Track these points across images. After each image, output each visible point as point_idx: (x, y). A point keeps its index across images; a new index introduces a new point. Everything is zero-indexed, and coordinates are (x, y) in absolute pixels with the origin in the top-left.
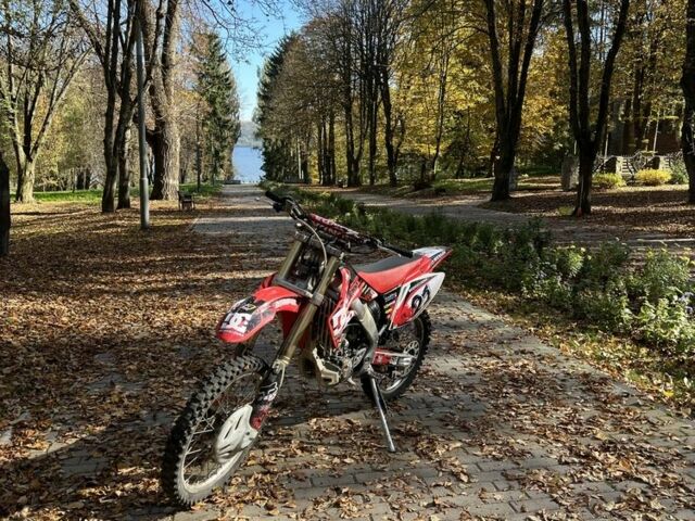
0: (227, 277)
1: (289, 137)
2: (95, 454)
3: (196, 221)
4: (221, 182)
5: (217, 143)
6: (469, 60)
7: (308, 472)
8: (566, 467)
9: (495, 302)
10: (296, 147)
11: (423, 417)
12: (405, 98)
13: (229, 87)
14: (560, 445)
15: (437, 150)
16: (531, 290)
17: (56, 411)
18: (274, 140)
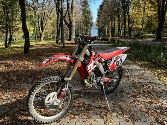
1: (104, 25)
5: (87, 27)
6: (152, 2)
10: (106, 28)
12: (134, 13)
13: (90, 13)
15: (143, 27)
18: (100, 26)
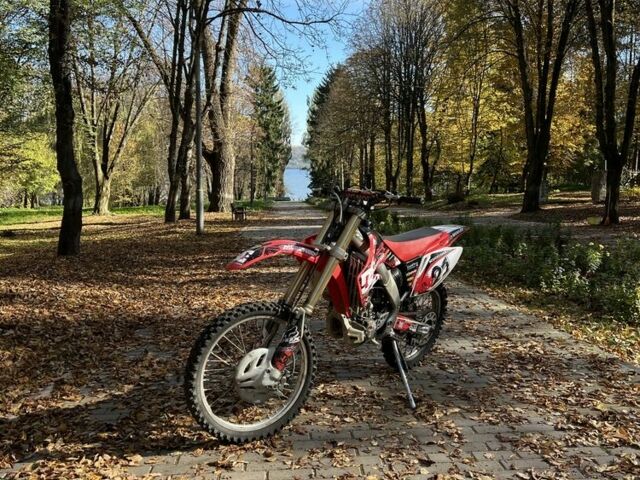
0: (264, 272)
1: (334, 158)
2: (121, 406)
3: (245, 229)
4: (273, 198)
5: (270, 165)
6: (501, 84)
7: (309, 428)
8: (562, 433)
9: (513, 295)
10: (340, 167)
11: (426, 386)
12: (440, 120)
14: (558, 414)
15: (471, 169)
16: (549, 284)
17: (93, 372)
18: (320, 161)
